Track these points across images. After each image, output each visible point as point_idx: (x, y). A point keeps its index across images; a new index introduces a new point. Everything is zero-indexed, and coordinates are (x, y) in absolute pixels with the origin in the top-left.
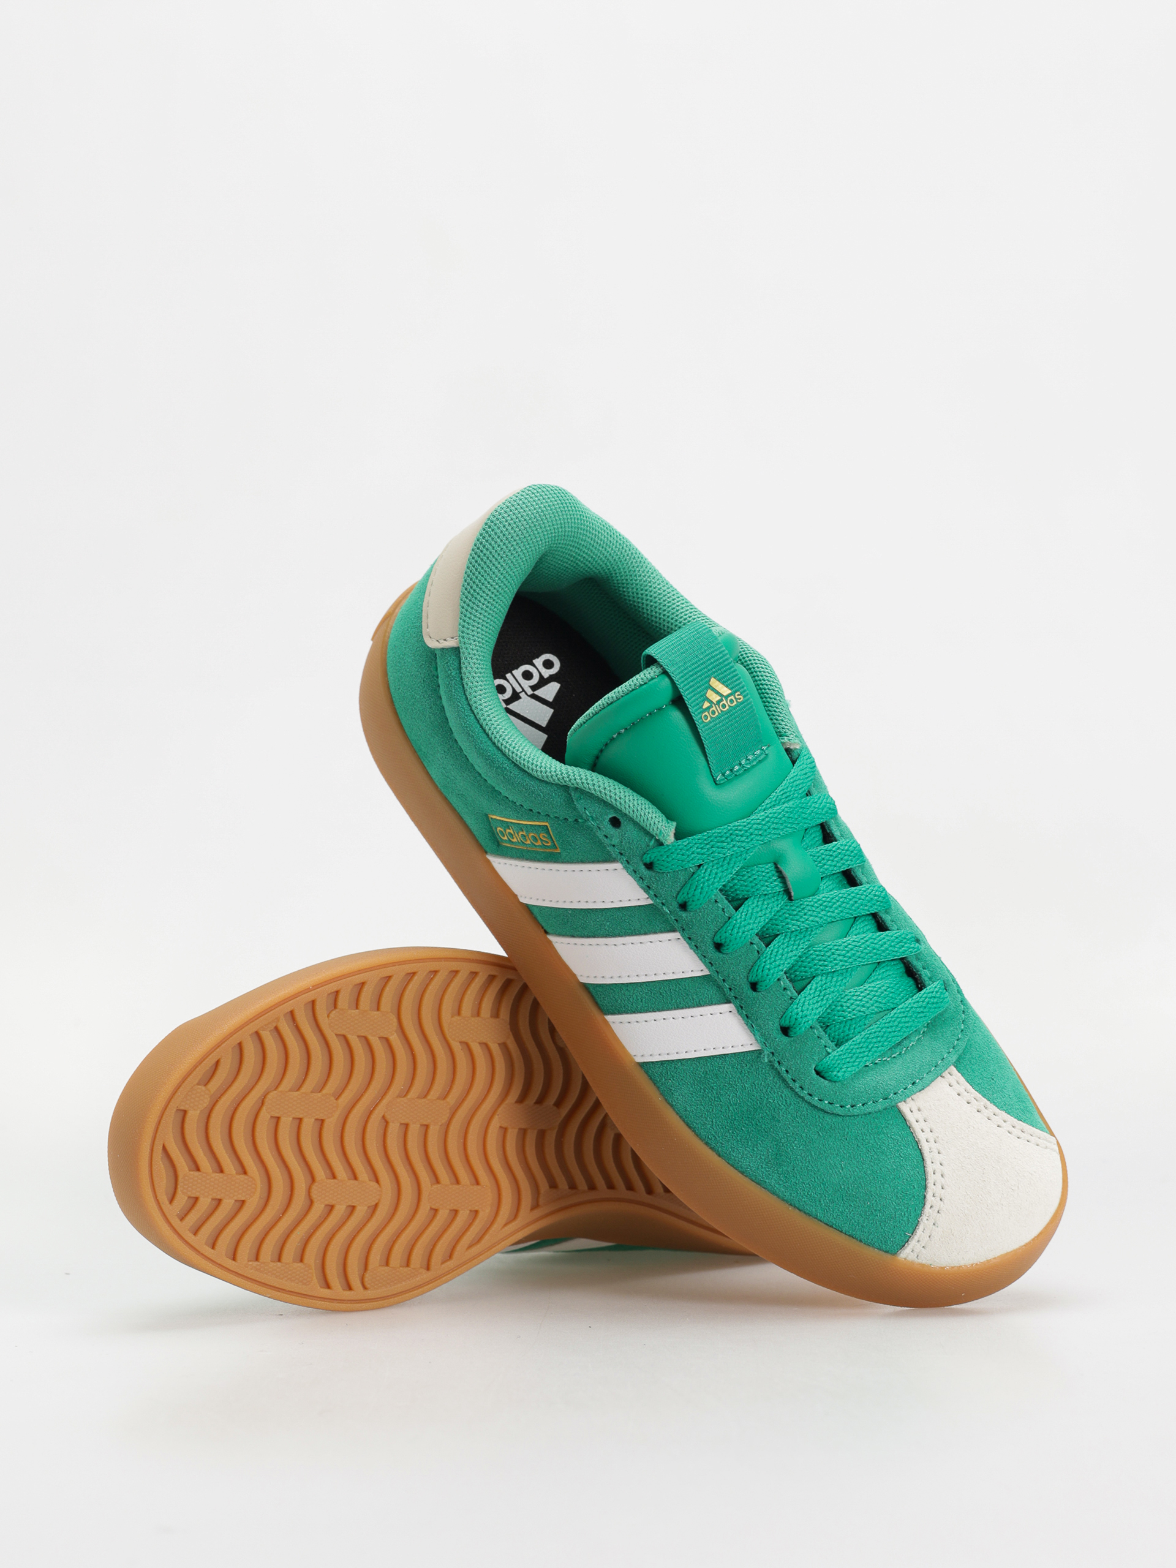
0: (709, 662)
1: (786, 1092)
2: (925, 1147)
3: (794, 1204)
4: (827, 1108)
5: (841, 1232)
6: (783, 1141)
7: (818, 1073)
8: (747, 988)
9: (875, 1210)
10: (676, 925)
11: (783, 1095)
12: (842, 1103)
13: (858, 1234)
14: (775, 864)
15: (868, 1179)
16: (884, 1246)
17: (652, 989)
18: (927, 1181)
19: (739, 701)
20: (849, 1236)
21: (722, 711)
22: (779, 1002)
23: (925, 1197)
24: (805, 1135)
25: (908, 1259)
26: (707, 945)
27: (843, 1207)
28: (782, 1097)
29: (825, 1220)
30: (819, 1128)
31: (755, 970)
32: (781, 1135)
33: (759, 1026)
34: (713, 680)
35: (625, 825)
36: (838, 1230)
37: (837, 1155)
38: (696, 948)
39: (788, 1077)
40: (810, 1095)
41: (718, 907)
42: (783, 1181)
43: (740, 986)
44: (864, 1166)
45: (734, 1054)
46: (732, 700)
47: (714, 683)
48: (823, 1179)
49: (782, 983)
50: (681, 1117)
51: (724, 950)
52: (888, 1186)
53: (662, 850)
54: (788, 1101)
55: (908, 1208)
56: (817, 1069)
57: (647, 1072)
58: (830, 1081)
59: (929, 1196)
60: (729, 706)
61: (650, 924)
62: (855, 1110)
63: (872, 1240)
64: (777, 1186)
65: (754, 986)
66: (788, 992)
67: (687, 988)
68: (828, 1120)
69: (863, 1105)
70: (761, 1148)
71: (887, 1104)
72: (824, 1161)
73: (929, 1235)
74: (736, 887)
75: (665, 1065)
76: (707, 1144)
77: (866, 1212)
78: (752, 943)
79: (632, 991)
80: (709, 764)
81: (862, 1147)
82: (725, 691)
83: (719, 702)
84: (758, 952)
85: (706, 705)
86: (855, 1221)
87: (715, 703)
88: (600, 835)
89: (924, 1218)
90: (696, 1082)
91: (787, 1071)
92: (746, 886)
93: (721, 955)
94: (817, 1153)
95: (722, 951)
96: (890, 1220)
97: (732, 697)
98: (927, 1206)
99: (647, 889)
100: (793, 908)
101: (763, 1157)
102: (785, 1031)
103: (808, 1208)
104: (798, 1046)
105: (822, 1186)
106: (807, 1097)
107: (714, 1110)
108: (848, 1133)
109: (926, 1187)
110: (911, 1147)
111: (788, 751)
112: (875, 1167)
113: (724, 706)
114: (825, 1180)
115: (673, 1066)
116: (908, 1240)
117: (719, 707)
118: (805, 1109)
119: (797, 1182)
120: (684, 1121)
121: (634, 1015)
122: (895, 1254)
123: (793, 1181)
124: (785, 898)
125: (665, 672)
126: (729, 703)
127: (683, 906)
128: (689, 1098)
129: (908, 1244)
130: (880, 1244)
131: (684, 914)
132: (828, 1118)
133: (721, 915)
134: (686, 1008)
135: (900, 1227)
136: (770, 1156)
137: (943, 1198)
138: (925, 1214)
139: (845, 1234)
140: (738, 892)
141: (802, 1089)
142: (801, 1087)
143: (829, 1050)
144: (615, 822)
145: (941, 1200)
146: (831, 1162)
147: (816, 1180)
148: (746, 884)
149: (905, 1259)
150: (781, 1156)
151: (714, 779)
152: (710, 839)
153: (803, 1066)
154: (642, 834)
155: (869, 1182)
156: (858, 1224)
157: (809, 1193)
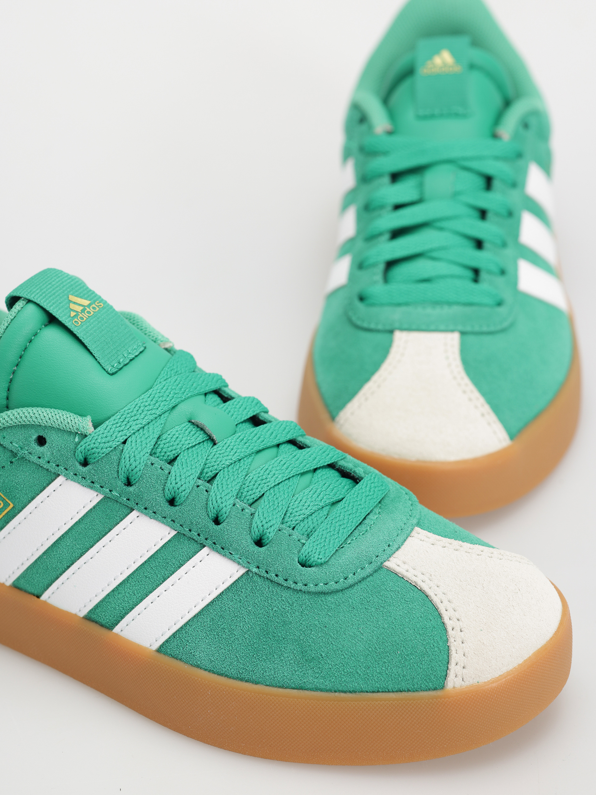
0: (62, 285)
1: (286, 594)
2: (425, 587)
3: (338, 689)
4: (325, 588)
5: (389, 692)
6: (302, 638)
7: (303, 565)
8: (212, 525)
9: (407, 655)
10: (131, 504)
11: (283, 598)
12: (335, 580)
13: (404, 685)
14: (190, 422)
15: (388, 632)
16: (430, 684)
17: (138, 577)
18: (439, 610)
19: (100, 307)
20: (397, 692)
21: (89, 316)
22: (243, 521)
23: (444, 623)
24: (317, 622)
25: (456, 686)
26: (162, 505)
27: (379, 667)
28: (283, 601)
29: (370, 689)
30: (326, 610)
31: (211, 504)
32: (298, 634)
33: (236, 550)
34: (70, 296)
35: (50, 437)
36: (386, 692)
37: (352, 625)
38: (154, 514)
39: (280, 580)
40: (306, 585)
41: (156, 468)
42: (318, 673)
43: (205, 526)
44: (379, 623)
45: (228, 588)
46: (94, 307)
47: (72, 298)
48: (351, 652)
49: (238, 506)
50: (209, 671)
51: (178, 501)
52: (408, 629)
53: (88, 440)
54: (290, 602)
55: (434, 639)
56: (300, 561)
57: (166, 654)
58: (316, 565)
59: (446, 620)
60: (93, 312)
61: (109, 519)
62: (349, 580)
63: (417, 684)
64: (316, 680)
65: (217, 521)
66: (247, 510)
67: (165, 557)
68: (330, 599)
69: (354, 574)
70: (287, 655)
71: (374, 566)
72: (344, 636)
73: (463, 653)
74: (164, 450)
75: (177, 636)
76: (241, 680)
77: (400, 662)
78: (198, 486)
79: (123, 592)
80: (96, 360)
81: (369, 608)
82: (86, 302)
83: (83, 311)
84: (207, 491)
85: (73, 314)
86: (395, 675)
87: (80, 312)
88: (34, 458)
89: (451, 640)
90: (208, 633)
91: (277, 575)
92: (173, 446)
93: (177, 508)
94: (335, 632)
95: (176, 504)
96: (424, 657)
97: (94, 306)
98: (449, 629)
99: (92, 485)
100: (220, 448)
101: (292, 662)
102: (259, 543)
103: (351, 687)
104: (276, 549)
105: (353, 659)
106: (304, 588)
107: (234, 646)
108: (352, 602)
109: (440, 615)
110: (412, 591)
111: (166, 349)
112: (389, 619)
113: (89, 312)
114: (352, 652)
115: (184, 632)
116: (448, 667)
117: (85, 314)
118: (307, 600)
119: (330, 666)
120: (214, 673)
121: (133, 611)
122: (443, 687)
123: (326, 668)
124: (210, 444)
125: (29, 301)
126: (92, 310)
127: (129, 483)
128: (209, 650)
129: (450, 671)
130: (426, 684)
131: (131, 489)
132: (329, 598)
133: (162, 474)
134: (171, 575)
135: (436, 659)
136: (297, 657)
137: (459, 618)
138: (450, 636)
139: (393, 692)
140: (168, 454)
141: (296, 583)
142: (295, 583)
143: (303, 541)
144: (41, 441)
145: (458, 620)
146: (351, 633)
147: (346, 656)
148: (171, 444)
149: (454, 687)
150: (306, 652)
151: (107, 372)
152: (124, 416)
153: (288, 563)
154: (66, 436)
155: (390, 634)
156: (399, 675)
157: (346, 671)
